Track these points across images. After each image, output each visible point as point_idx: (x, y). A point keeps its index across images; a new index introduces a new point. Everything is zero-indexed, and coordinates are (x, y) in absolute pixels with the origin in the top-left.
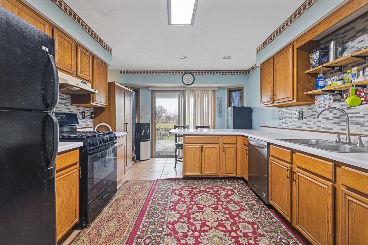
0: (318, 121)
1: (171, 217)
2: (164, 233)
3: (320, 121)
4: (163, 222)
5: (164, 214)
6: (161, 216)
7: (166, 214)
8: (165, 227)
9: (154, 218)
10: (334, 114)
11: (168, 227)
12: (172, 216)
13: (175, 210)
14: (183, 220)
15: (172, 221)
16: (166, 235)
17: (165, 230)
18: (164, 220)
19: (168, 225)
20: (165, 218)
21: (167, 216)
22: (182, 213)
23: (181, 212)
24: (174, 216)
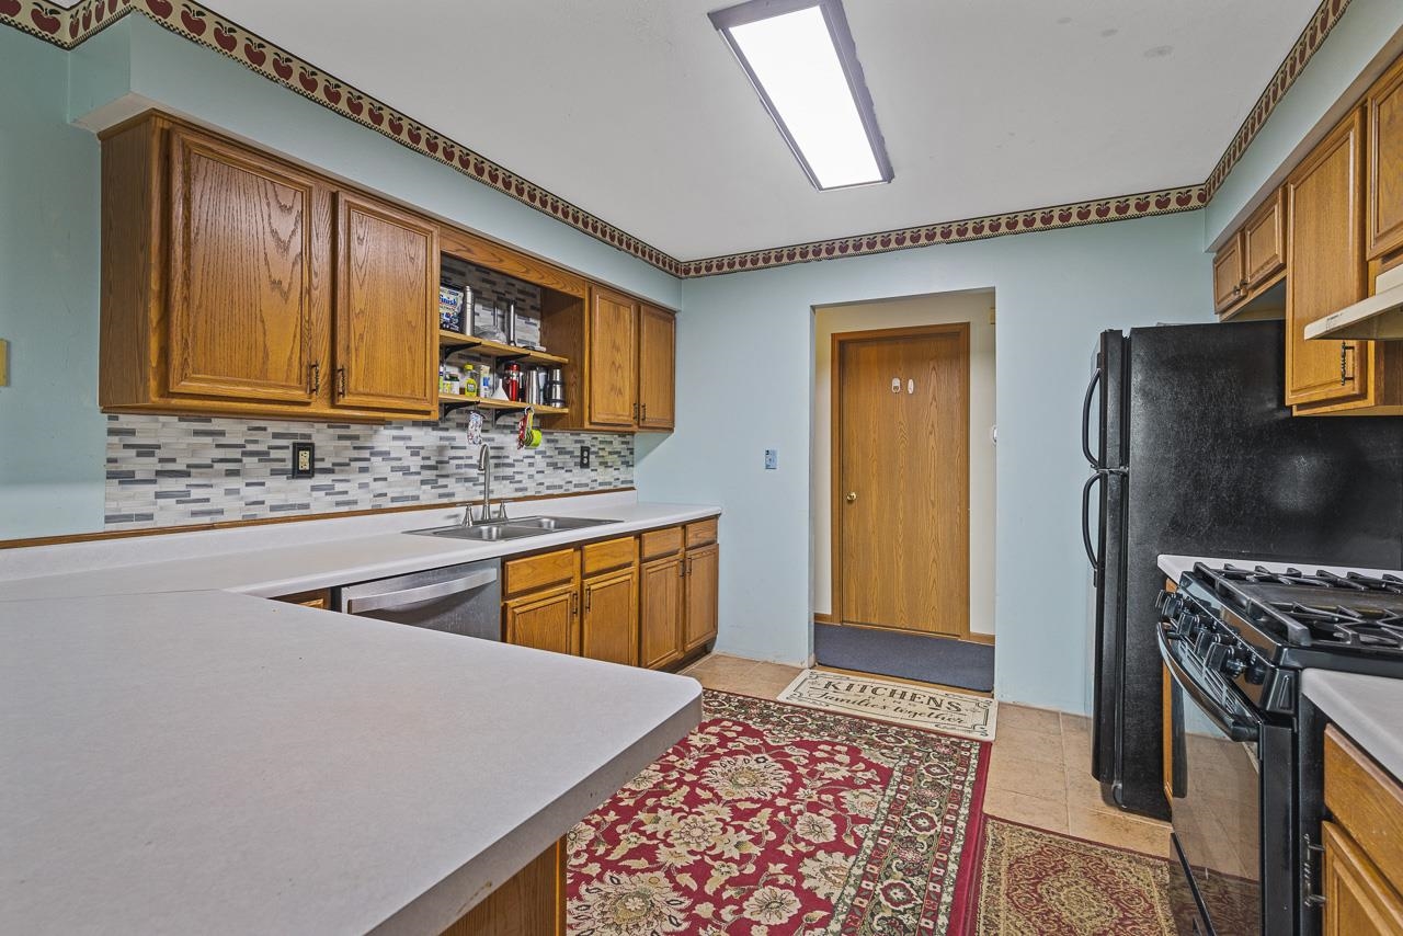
0: (375, 480)
1: (836, 872)
2: (874, 827)
3: (385, 479)
4: (870, 860)
5: (860, 891)
6: (878, 888)
7: (853, 892)
8: (868, 843)
9: (908, 886)
10: (423, 458)
11: (859, 841)
12: (830, 873)
13: (809, 899)
14: (797, 846)
15: (838, 857)
16: (869, 821)
17: (870, 835)
18: (865, 866)
19: (854, 846)
20: (861, 872)
21: (854, 878)
22: (786, 871)
23: (790, 877)
24: (822, 871)
